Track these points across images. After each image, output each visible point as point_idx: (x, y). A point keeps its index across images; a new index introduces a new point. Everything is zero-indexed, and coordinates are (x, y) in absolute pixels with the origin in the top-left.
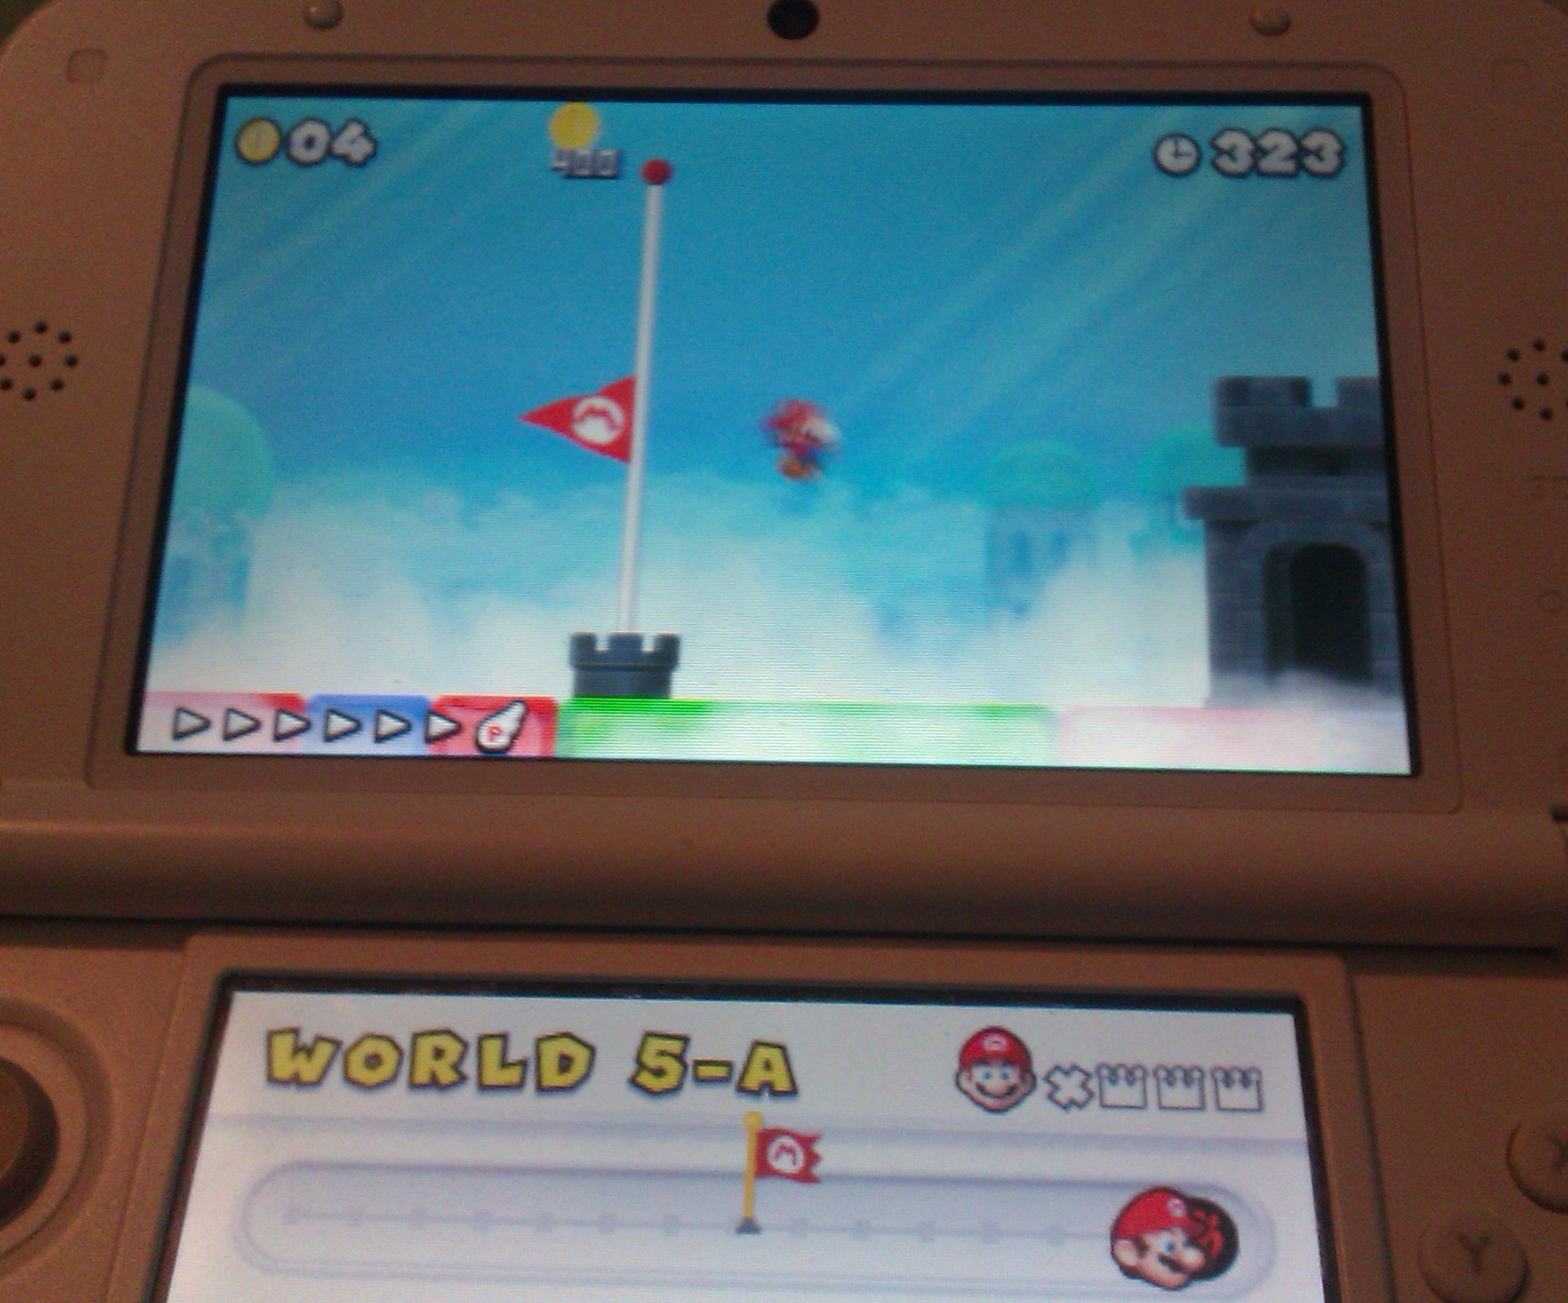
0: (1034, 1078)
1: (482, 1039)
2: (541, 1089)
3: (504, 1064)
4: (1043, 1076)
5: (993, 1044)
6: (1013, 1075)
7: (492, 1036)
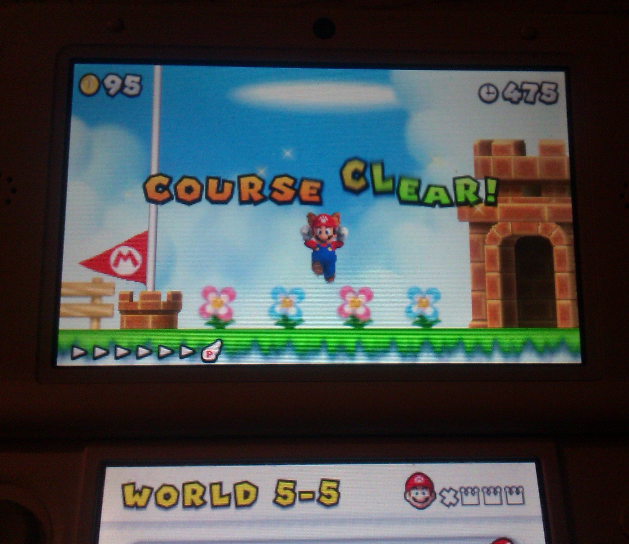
0: (435, 494)
1: (212, 485)
2: (238, 506)
3: (221, 496)
4: (439, 493)
5: (419, 480)
6: (427, 494)
7: (215, 484)
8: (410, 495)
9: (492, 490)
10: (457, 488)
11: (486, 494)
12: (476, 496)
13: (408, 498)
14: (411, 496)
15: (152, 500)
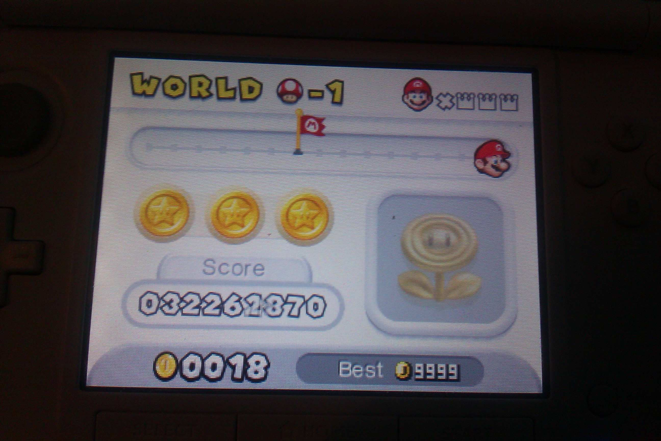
0: (432, 97)
1: (217, 79)
2: (242, 100)
3: (227, 90)
5: (417, 84)
6: (424, 97)
7: (221, 78)
8: (408, 98)
9: (487, 97)
10: (453, 93)
11: (481, 101)
12: (471, 101)
13: (406, 100)
14: (410, 99)
15: (160, 88)
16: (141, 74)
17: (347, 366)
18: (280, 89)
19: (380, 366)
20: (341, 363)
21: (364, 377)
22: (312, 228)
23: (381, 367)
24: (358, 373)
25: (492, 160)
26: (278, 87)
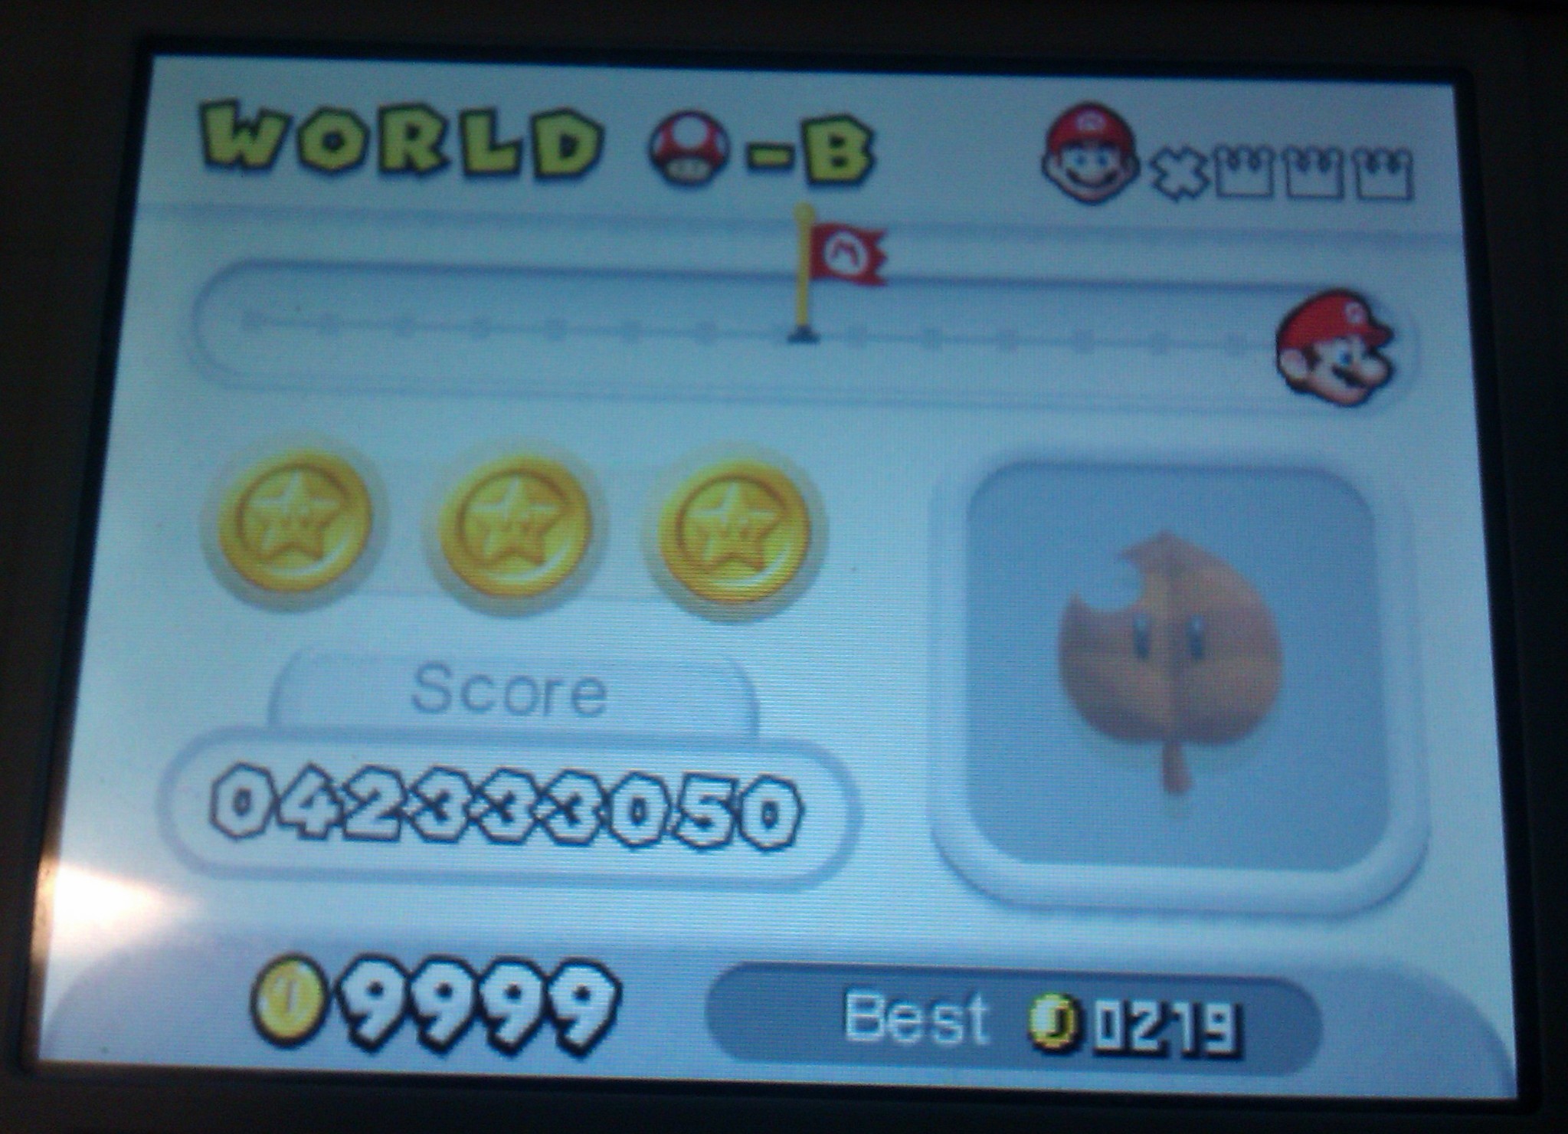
8: (1060, 163)
9: (1314, 158)
10: (1206, 150)
11: (1294, 170)
12: (1263, 174)
13: (1054, 170)
15: (290, 148)
16: (234, 104)
17: (869, 1005)
18: (659, 144)
19: (978, 1008)
20: (853, 997)
21: (927, 1042)
22: (759, 566)
23: (984, 1009)
24: (907, 1030)
25: (1332, 353)
26: (654, 136)
